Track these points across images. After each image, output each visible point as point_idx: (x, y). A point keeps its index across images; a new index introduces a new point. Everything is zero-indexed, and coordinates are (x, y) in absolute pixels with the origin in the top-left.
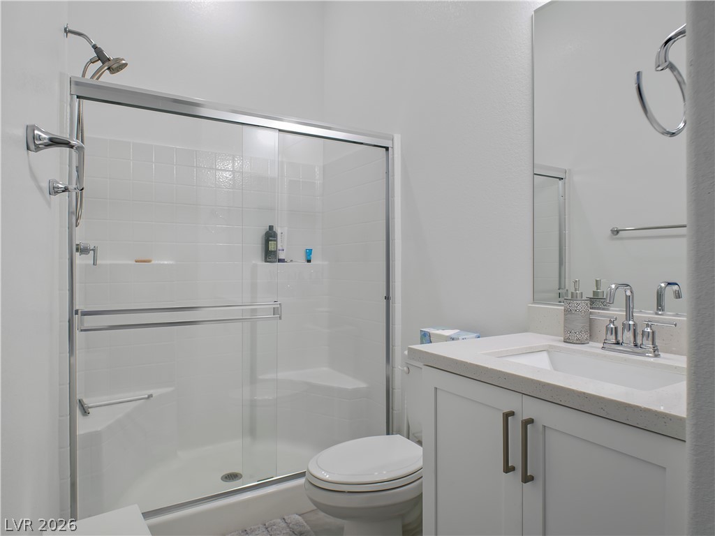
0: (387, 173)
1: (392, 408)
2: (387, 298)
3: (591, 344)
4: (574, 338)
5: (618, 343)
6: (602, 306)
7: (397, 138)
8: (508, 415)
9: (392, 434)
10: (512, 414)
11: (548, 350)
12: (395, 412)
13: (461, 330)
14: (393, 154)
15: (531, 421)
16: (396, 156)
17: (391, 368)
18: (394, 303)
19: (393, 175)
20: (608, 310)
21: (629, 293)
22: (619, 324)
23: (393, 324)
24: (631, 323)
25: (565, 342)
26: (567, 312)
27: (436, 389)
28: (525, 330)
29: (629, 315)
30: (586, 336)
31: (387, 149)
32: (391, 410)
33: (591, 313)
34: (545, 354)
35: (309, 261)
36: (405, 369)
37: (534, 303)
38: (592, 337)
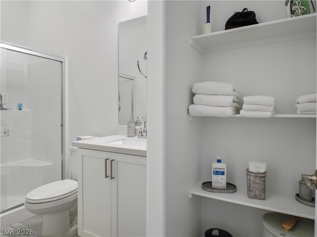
0: (62, 72)
1: (64, 171)
2: (62, 125)
3: (135, 137)
4: (130, 136)
5: (142, 136)
6: (139, 125)
7: (66, 58)
8: (106, 160)
9: (64, 179)
10: (108, 159)
11: (122, 140)
12: (65, 173)
13: (93, 136)
14: (64, 65)
15: (113, 160)
16: (66, 66)
17: (63, 154)
18: (65, 127)
19: (65, 74)
20: (141, 126)
21: (145, 120)
22: (142, 130)
23: (65, 136)
24: (145, 129)
25: (128, 137)
26: (128, 127)
27: (83, 156)
28: (116, 134)
29: (145, 127)
30: (134, 134)
31: (62, 62)
32: (64, 172)
33: (135, 127)
34: (121, 141)
35: (20, 109)
36: (70, 153)
37: (119, 125)
38: (135, 135)
